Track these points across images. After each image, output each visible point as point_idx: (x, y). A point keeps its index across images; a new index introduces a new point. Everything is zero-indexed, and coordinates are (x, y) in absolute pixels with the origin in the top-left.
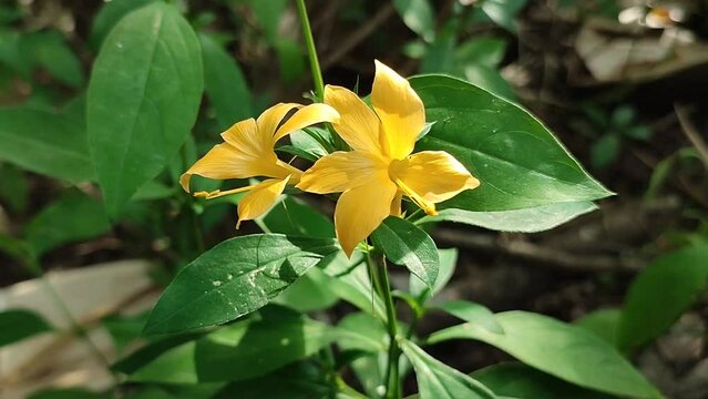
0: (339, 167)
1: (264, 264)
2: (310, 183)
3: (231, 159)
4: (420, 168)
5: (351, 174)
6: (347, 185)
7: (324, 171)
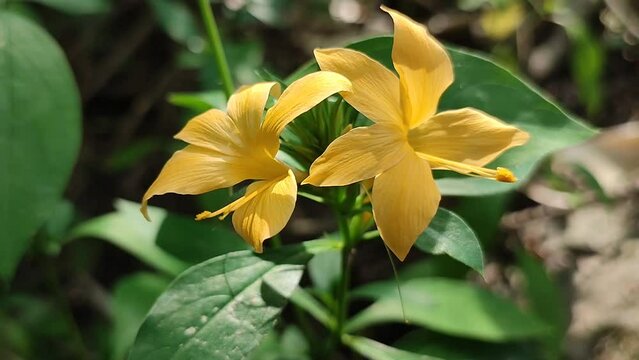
0: (361, 146)
1: (238, 292)
2: (325, 175)
3: (210, 164)
4: (441, 133)
5: (379, 153)
6: (376, 168)
7: (344, 155)
